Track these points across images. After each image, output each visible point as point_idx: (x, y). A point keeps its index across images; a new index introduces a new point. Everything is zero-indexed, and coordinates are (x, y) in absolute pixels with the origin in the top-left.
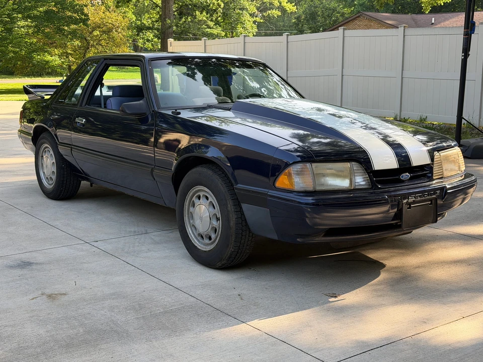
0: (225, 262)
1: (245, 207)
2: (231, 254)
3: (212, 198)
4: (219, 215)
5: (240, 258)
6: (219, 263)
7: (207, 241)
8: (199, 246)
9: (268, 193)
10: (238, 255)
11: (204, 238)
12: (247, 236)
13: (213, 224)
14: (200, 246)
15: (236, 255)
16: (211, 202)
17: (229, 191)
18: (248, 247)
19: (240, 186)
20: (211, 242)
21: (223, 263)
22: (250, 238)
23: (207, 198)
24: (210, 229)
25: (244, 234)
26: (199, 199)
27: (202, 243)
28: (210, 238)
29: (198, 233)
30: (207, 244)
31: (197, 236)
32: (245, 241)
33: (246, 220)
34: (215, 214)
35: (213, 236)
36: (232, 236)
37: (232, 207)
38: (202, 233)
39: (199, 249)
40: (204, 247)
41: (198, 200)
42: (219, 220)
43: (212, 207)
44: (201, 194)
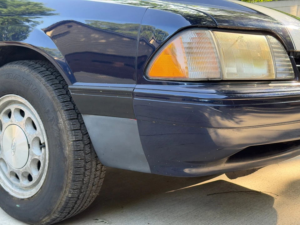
0: (56, 215)
1: (89, 120)
2: (67, 203)
3: (31, 112)
4: (44, 139)
5: (81, 205)
6: (47, 218)
7: (25, 182)
8: (12, 191)
9: (135, 91)
10: (79, 202)
11: (20, 177)
12: (93, 170)
13: (33, 155)
14: (15, 192)
15: (76, 203)
16: (29, 118)
17: (60, 97)
18: (94, 188)
19: (78, 85)
20: (31, 183)
21: (53, 217)
22: (98, 173)
23: (22, 113)
24: (29, 163)
25: (88, 166)
26: (9, 115)
27: (16, 186)
28: (30, 178)
29: (9, 170)
30: (26, 187)
31: (8, 176)
32: (89, 179)
33: (90, 143)
34: (37, 138)
35: (35, 174)
36: (68, 172)
37: (67, 122)
38: (16, 170)
39: (12, 197)
40: (21, 192)
41: (7, 118)
42: (44, 146)
43: (31, 127)
44: (12, 108)
